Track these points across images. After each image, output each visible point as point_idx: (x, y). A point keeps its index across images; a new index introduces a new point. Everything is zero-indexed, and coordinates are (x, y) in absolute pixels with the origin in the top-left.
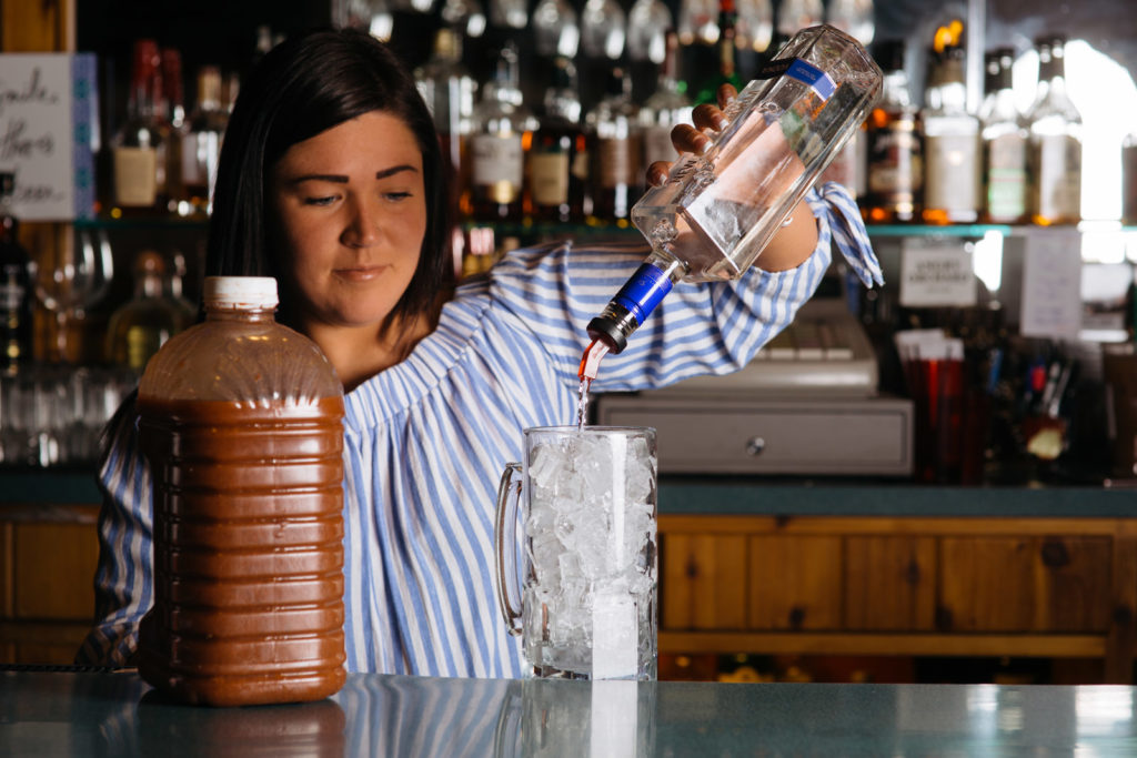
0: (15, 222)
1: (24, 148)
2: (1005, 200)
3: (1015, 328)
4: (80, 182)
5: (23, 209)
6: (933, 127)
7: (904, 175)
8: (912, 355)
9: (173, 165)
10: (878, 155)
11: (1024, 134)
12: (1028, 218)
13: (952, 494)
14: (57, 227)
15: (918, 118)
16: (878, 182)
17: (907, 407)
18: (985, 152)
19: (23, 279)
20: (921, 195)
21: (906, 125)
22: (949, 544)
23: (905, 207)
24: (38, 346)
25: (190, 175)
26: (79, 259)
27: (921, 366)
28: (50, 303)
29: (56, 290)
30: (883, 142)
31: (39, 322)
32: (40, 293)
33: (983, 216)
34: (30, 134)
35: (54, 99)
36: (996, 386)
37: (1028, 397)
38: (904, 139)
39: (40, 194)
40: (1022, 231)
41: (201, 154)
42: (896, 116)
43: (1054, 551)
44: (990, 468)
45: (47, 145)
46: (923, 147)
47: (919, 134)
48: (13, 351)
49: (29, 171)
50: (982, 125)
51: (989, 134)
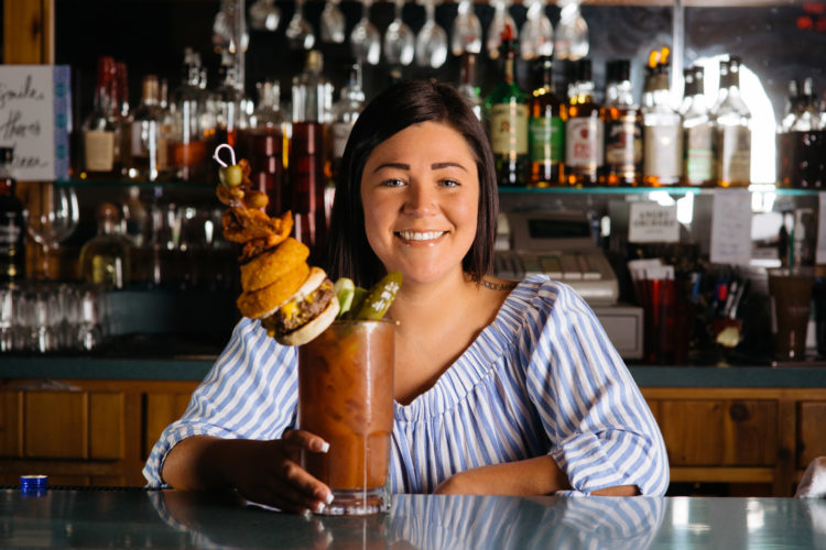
0: (14, 182)
1: (20, 131)
2: (699, 170)
3: (707, 257)
4: (59, 155)
5: (19, 173)
6: (649, 121)
7: (629, 153)
8: (641, 276)
9: (125, 143)
10: (612, 139)
11: (711, 124)
12: (713, 183)
13: (669, 371)
14: (42, 185)
15: (639, 113)
16: (612, 157)
17: (639, 312)
18: (685, 136)
19: (19, 222)
20: (641, 166)
21: (631, 118)
22: (668, 405)
23: (630, 175)
24: (29, 268)
25: (137, 150)
26: (58, 207)
27: (647, 284)
28: (38, 239)
29: (41, 229)
30: (615, 130)
31: (29, 252)
32: (31, 231)
33: (683, 181)
34: (24, 121)
35: (41, 97)
36: (697, 297)
37: (716, 304)
38: (630, 128)
39: (32, 162)
40: (710, 191)
41: (144, 136)
42: (624, 112)
43: (739, 410)
44: (691, 353)
45: (36, 128)
46: (643, 133)
47: (640, 125)
48: (12, 272)
49: (23, 147)
50: (683, 119)
51: (688, 124)
